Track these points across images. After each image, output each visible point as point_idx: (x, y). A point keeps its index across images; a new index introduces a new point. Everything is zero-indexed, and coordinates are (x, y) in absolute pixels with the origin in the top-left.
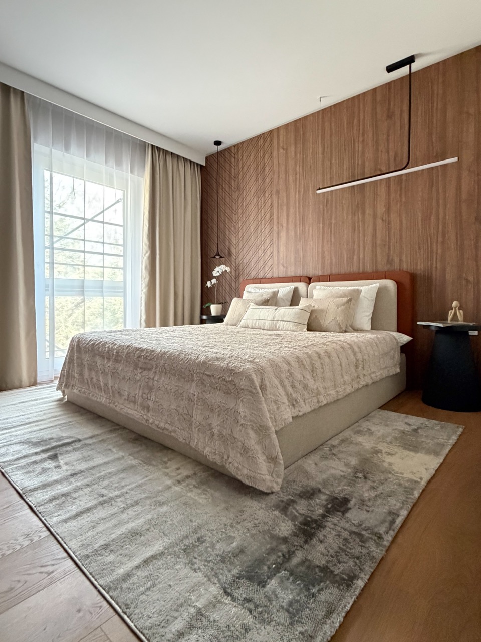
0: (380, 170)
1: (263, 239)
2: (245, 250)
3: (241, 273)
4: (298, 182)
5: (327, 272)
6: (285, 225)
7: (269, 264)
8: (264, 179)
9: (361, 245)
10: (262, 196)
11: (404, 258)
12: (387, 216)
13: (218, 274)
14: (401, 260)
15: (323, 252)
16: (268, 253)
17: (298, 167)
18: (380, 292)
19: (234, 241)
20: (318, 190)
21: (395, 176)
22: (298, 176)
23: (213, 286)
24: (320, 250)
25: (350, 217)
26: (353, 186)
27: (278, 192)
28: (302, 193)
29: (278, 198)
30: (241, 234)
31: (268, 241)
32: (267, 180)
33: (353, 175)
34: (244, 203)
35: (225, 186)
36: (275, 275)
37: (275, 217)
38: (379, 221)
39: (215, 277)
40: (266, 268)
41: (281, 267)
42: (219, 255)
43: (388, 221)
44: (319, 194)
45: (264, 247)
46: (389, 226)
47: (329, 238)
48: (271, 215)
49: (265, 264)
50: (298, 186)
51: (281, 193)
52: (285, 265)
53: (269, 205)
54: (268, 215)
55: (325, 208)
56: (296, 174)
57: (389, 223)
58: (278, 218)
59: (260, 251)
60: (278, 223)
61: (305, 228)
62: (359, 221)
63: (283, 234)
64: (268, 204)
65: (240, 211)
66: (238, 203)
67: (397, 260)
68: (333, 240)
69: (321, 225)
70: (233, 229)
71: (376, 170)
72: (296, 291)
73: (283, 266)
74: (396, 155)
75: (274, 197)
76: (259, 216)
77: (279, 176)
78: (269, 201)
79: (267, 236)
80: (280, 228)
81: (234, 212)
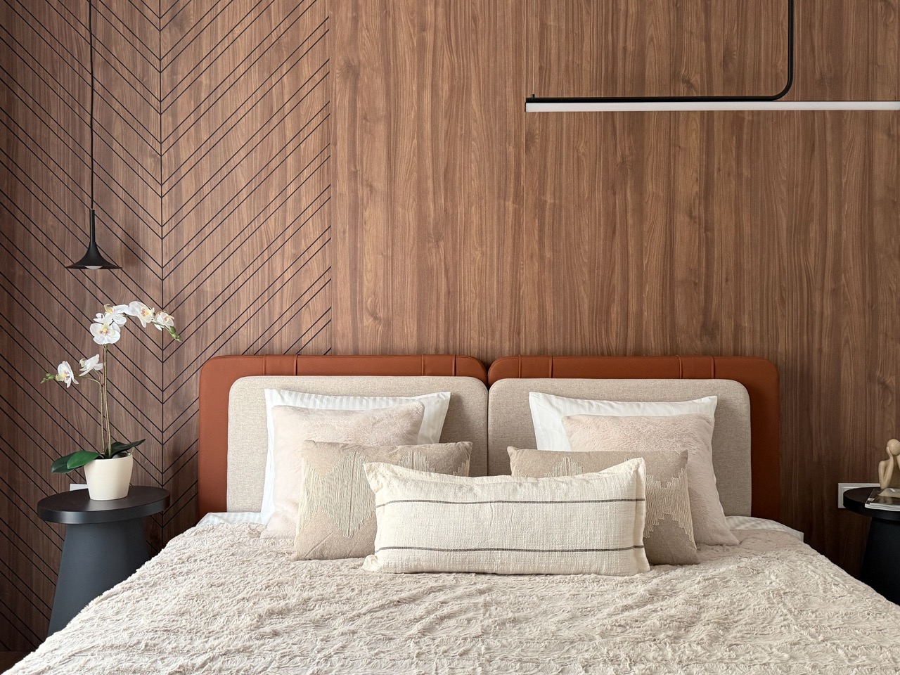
4: (429, 56)
6: (380, 185)
9: (632, 275)
10: (285, 69)
12: (702, 208)
15: (516, 286)
16: (316, 267)
17: (429, 8)
19: (156, 209)
20: (529, 101)
22: (429, 36)
24: (507, 277)
27: (352, 72)
28: (444, 93)
29: (355, 91)
31: (312, 229)
34: (204, 79)
36: (344, 347)
37: (342, 151)
38: (681, 219)
41: (367, 321)
43: (706, 222)
45: (296, 246)
46: (709, 234)
47: (536, 247)
48: (327, 144)
49: (299, 304)
50: (429, 69)
51: (364, 79)
53: (317, 108)
54: (313, 144)
57: (708, 228)
58: (353, 157)
59: (277, 257)
60: (354, 175)
61: (455, 206)
62: (626, 211)
64: (314, 102)
68: (548, 254)
69: (510, 205)
70: (148, 162)
75: (337, 84)
76: (275, 136)
77: (355, 20)
78: (318, 92)
79: (310, 211)
80: (363, 192)
81: (153, 101)
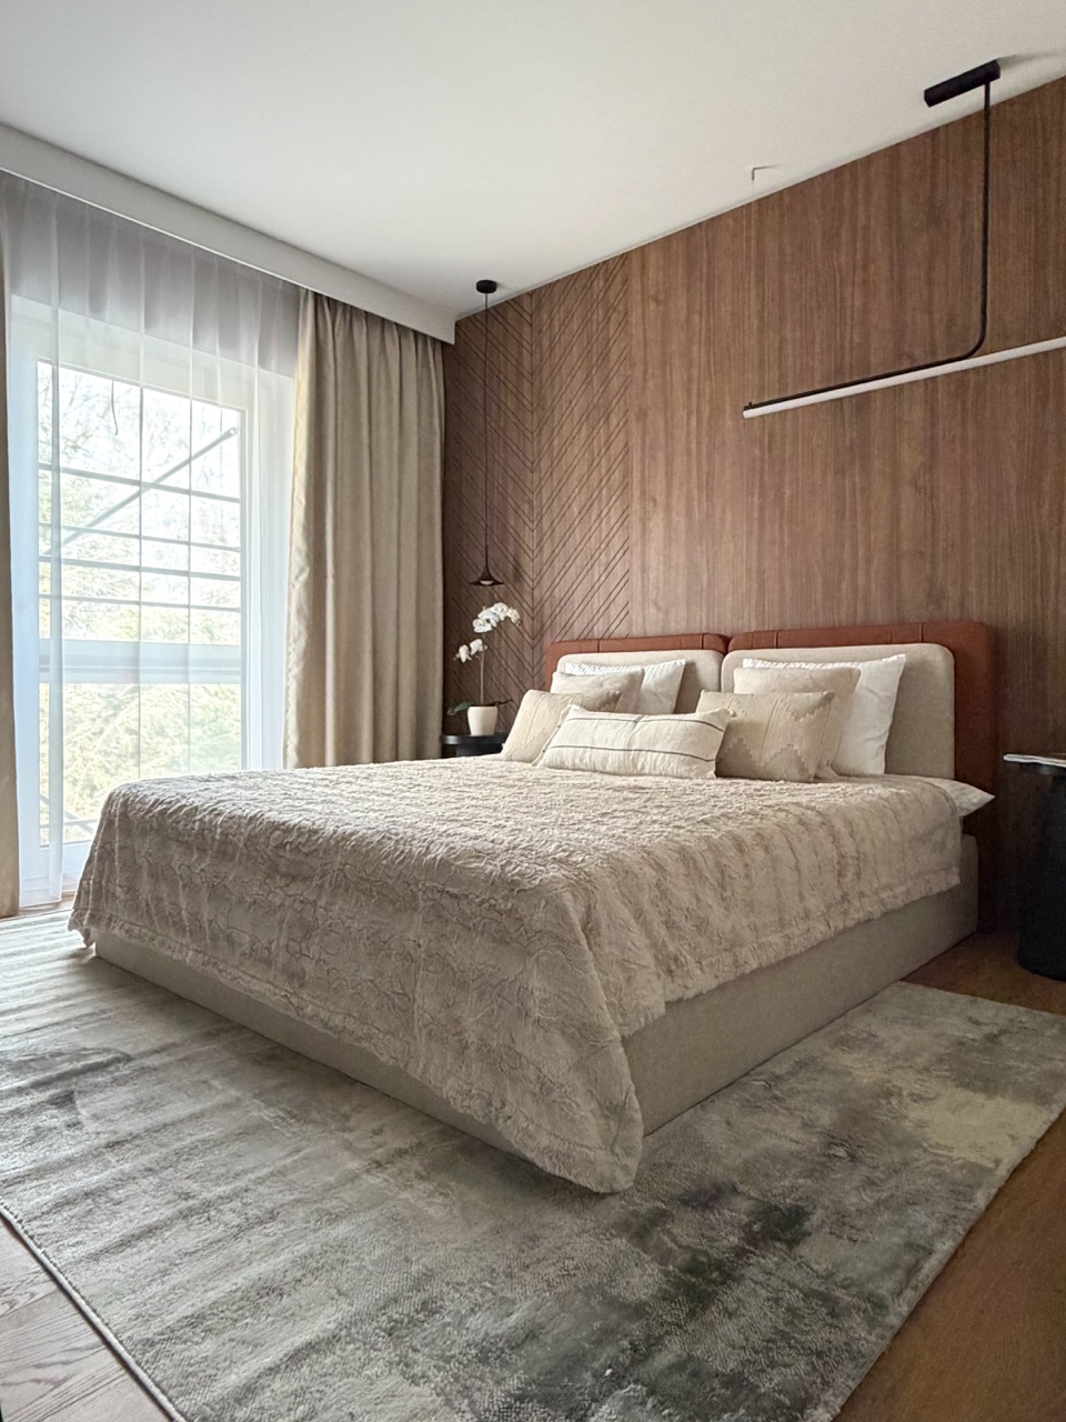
0: (911, 357)
1: (604, 535)
2: (557, 565)
3: (548, 623)
4: (695, 388)
5: (773, 623)
6: (661, 499)
7: (621, 601)
8: (606, 381)
9: (861, 552)
10: (601, 423)
11: (972, 589)
12: (927, 476)
13: (488, 628)
14: (965, 594)
15: (761, 573)
16: (619, 571)
17: (695, 348)
18: (910, 678)
19: (530, 539)
20: (746, 408)
21: (948, 375)
22: (695, 371)
23: (475, 658)
24: (754, 565)
25: (830, 477)
26: (840, 400)
27: (642, 415)
28: (706, 416)
29: (644, 429)
30: (546, 524)
31: (617, 543)
32: (615, 383)
33: (839, 370)
34: (556, 442)
35: (506, 397)
36: (637, 631)
37: (636, 475)
39: (479, 636)
40: (614, 611)
41: (652, 610)
42: (490, 578)
43: (931, 491)
44: (752, 419)
45: (607, 555)
46: (934, 502)
47: (778, 536)
48: (627, 474)
49: (609, 600)
50: (694, 399)
51: (650, 417)
52: (662, 603)
53: (621, 446)
54: (617, 476)
55: (766, 457)
56: (691, 365)
57: (933, 495)
58: (643, 478)
59: (596, 566)
60: (643, 493)
61: (713, 509)
62: (854, 492)
63: (657, 523)
64: (618, 445)
65: (545, 464)
66: (539, 442)
67: (953, 593)
68: (787, 539)
69: (756, 500)
70: (526, 508)
71: (899, 356)
72: (690, 670)
73: (657, 607)
74: (951, 320)
75: (634, 427)
76: (595, 476)
77: (645, 373)
78: (621, 435)
79: (615, 528)
80: (650, 506)
81: (529, 464)
